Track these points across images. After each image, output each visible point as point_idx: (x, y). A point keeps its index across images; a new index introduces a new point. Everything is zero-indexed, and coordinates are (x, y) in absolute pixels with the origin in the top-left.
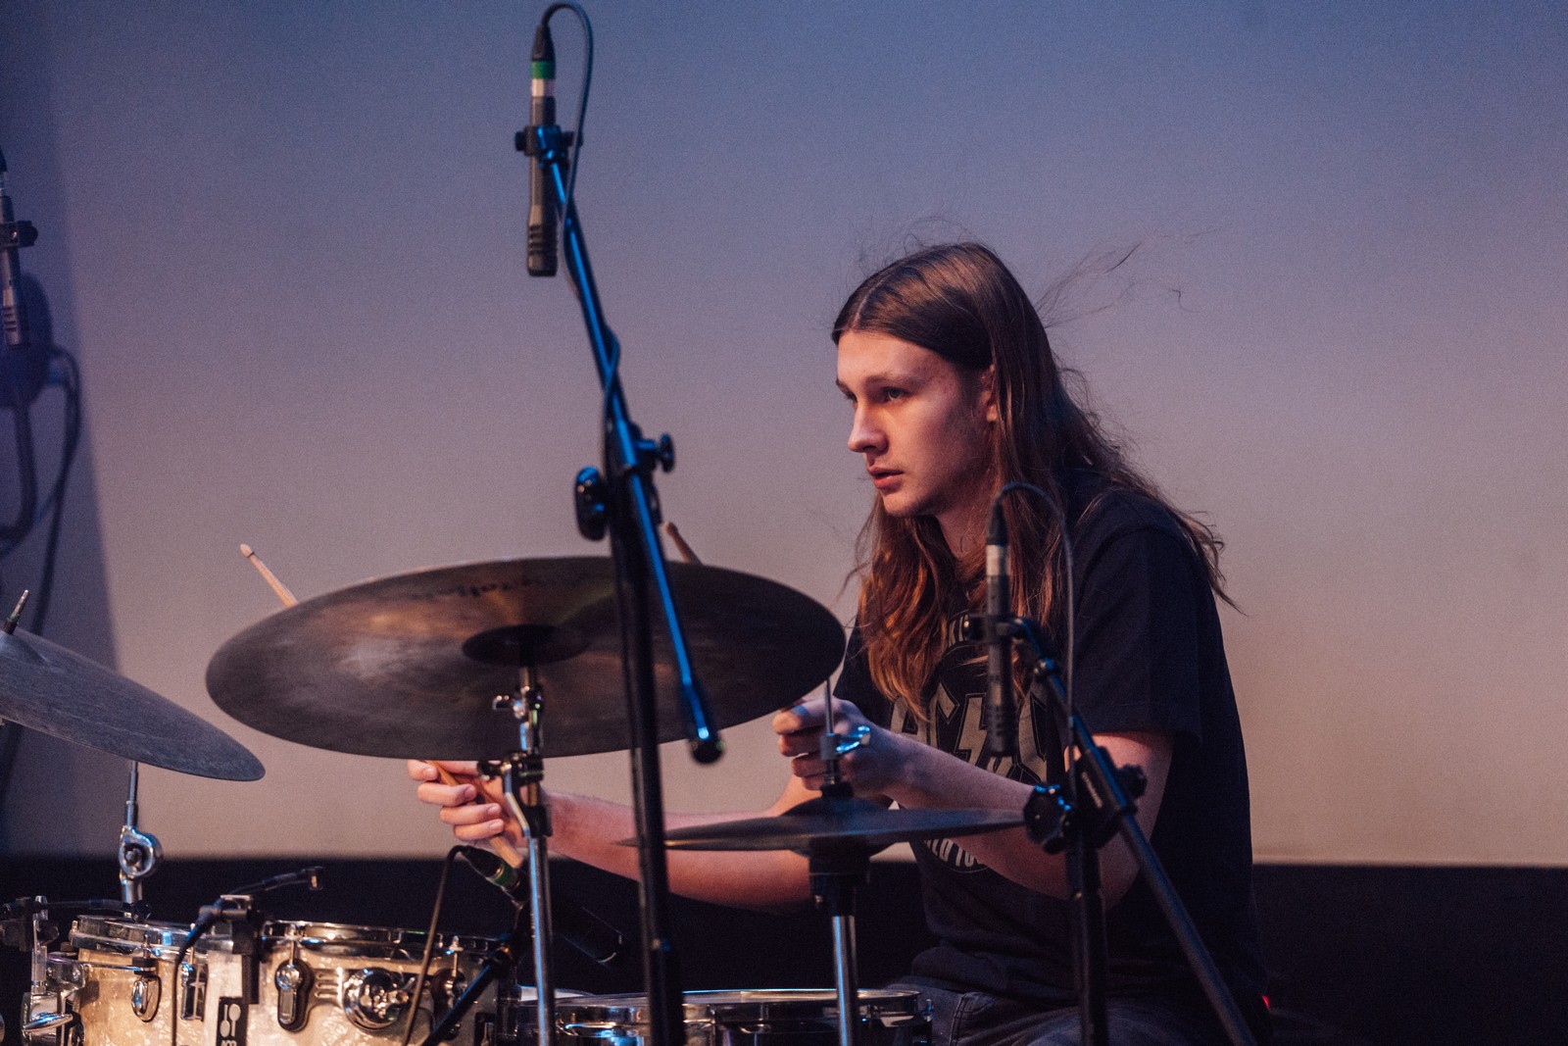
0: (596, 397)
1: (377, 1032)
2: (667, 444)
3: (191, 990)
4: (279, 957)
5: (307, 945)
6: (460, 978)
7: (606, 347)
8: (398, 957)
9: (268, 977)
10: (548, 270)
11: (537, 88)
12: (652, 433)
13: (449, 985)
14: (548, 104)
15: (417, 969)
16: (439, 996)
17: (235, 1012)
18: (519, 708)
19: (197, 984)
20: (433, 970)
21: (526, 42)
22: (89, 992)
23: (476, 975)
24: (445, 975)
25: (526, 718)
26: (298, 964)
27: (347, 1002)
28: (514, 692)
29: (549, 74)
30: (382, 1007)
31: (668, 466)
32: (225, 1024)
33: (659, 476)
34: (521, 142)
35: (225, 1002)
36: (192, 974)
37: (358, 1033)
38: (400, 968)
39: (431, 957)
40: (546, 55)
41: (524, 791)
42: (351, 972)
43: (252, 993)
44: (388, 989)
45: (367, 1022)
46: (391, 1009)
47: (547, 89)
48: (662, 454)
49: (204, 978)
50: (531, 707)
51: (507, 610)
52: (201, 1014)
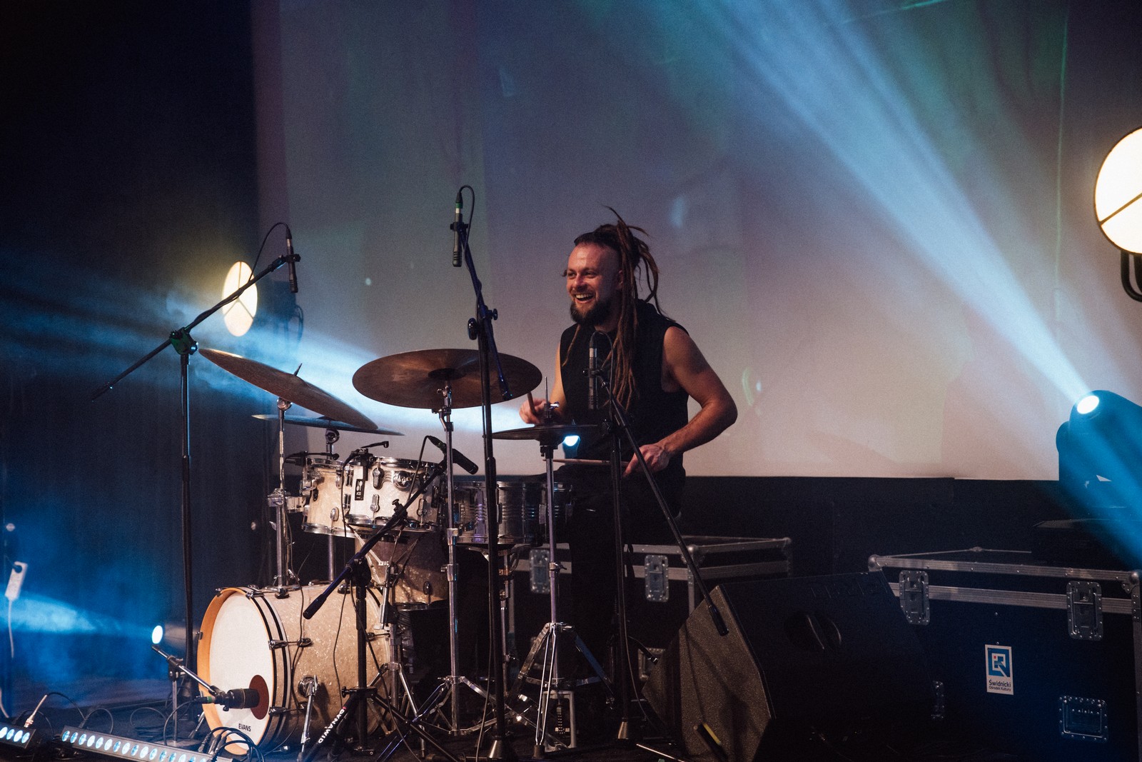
0: (474, 298)
1: (402, 490)
2: (496, 311)
3: (349, 477)
4: (374, 467)
5: (382, 464)
6: (428, 475)
7: (477, 285)
8: (410, 468)
9: (371, 473)
10: (459, 265)
11: (457, 211)
12: (491, 308)
13: (424, 477)
14: (460, 215)
15: (415, 472)
16: (422, 480)
17: (361, 483)
18: (444, 393)
19: (350, 476)
20: (419, 473)
21: (455, 196)
22: (321, 480)
23: (431, 474)
24: (423, 474)
25: (446, 396)
26: (380, 469)
27: (394, 481)
28: (443, 389)
29: (461, 207)
30: (404, 482)
31: (496, 318)
32: (358, 487)
33: (493, 321)
34: (452, 227)
35: (358, 480)
36: (348, 474)
37: (397, 490)
38: (410, 471)
39: (419, 468)
40: (460, 202)
41: (445, 418)
42: (396, 472)
43: (366, 478)
44: (406, 477)
45: (399, 487)
46: (406, 483)
47: (460, 211)
48: (494, 314)
49: (352, 474)
50: (448, 392)
51: (442, 363)
52: (351, 485)
